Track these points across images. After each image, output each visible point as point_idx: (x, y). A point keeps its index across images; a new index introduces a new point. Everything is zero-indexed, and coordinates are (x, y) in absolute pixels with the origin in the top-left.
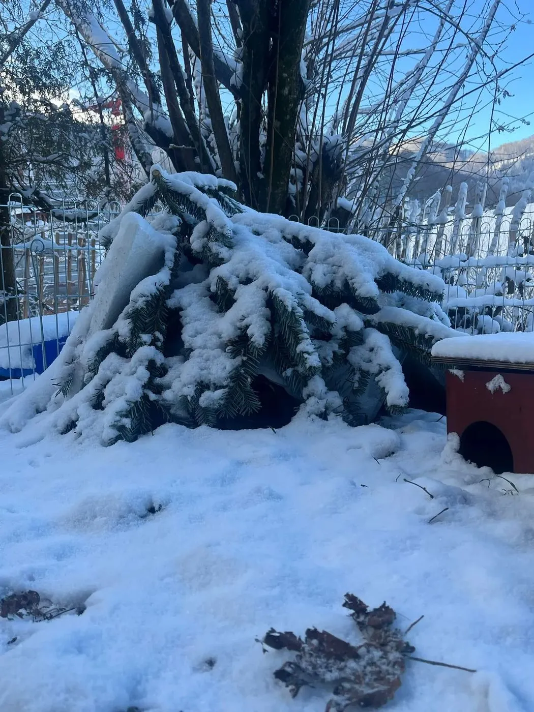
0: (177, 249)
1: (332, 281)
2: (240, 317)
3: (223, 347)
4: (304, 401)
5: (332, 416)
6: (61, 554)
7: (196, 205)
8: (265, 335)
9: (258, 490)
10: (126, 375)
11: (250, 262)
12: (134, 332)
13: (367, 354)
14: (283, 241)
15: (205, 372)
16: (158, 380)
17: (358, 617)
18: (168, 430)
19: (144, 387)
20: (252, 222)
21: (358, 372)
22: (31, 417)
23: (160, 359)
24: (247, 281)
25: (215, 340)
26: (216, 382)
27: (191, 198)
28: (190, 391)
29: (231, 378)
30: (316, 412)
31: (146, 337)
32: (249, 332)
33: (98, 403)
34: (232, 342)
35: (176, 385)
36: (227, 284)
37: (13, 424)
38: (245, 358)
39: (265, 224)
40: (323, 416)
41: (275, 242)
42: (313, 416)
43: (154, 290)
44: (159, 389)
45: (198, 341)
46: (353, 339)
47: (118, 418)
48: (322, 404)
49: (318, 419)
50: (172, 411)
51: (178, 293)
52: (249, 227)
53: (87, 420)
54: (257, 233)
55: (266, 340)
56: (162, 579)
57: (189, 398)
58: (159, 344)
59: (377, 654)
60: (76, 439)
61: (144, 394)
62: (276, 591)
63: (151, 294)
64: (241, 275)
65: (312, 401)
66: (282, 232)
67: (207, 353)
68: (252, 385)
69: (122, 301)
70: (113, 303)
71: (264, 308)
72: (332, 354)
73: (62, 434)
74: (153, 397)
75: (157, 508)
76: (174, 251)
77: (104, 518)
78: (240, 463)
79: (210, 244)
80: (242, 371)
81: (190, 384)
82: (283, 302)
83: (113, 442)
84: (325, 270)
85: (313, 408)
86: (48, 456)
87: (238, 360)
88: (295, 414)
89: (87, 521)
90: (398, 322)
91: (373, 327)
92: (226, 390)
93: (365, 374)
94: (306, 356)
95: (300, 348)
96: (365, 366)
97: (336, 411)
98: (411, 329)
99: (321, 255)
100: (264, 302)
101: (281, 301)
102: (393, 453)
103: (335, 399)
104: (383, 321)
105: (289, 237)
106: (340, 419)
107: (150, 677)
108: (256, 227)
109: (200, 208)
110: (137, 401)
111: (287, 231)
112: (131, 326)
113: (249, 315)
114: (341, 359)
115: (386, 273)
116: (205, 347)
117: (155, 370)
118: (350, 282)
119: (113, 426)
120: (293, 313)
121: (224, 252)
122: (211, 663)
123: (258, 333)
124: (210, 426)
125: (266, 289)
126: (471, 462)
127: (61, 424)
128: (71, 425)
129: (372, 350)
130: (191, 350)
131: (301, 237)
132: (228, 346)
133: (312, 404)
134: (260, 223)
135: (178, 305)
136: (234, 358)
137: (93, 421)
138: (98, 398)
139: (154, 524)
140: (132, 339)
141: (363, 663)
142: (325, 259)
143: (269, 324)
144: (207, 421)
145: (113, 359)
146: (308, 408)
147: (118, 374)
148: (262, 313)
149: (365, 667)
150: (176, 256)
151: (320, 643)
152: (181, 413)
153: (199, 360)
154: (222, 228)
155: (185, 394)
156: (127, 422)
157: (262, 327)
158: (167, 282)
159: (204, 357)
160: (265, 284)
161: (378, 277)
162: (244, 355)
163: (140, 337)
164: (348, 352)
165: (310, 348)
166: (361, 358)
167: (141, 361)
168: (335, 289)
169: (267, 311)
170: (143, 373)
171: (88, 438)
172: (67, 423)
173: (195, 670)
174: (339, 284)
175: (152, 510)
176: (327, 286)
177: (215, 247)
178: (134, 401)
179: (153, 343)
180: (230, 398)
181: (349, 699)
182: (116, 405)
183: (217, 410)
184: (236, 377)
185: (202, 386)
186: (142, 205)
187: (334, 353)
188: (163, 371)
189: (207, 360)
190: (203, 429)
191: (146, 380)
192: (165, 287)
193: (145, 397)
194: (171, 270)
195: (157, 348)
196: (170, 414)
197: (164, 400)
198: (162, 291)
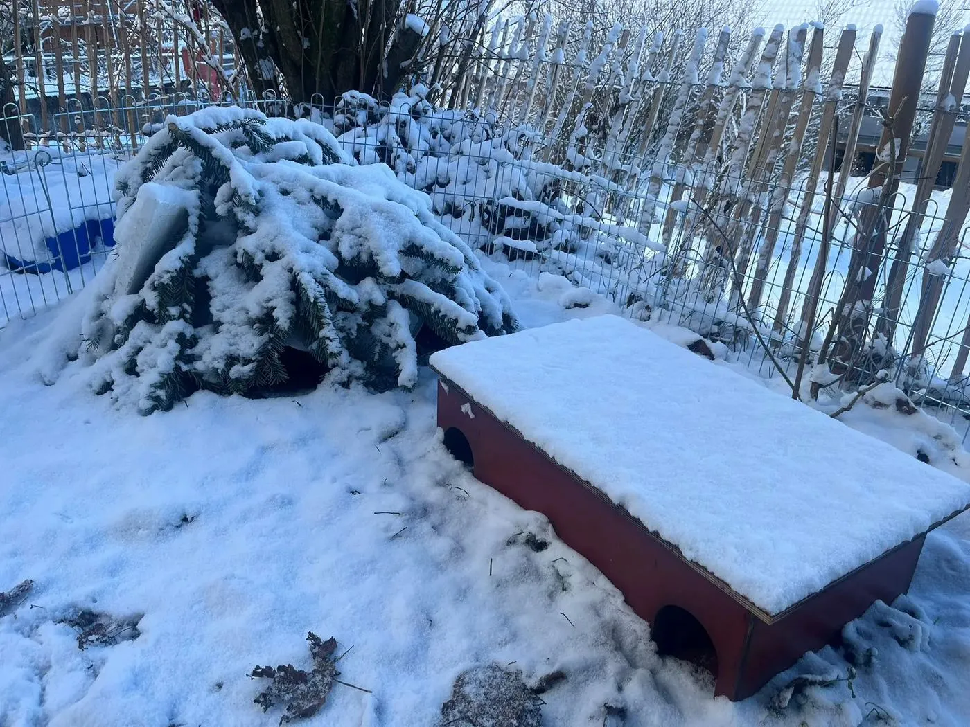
0: (201, 210)
1: (359, 253)
2: (266, 298)
3: (251, 322)
4: (329, 370)
5: (353, 384)
6: (114, 569)
7: (219, 161)
8: (290, 319)
9: (273, 499)
10: (157, 346)
11: (276, 237)
12: (162, 305)
13: (387, 329)
14: (312, 202)
15: (233, 347)
16: (189, 352)
17: (314, 648)
18: (201, 399)
19: (177, 359)
20: (280, 179)
21: (379, 344)
22: (63, 367)
23: (189, 331)
24: (273, 257)
25: (242, 317)
26: (245, 356)
27: (214, 153)
28: (220, 365)
29: (259, 353)
30: (339, 381)
31: (174, 311)
32: (275, 314)
33: (131, 369)
34: (259, 320)
35: (207, 358)
36: (253, 259)
37: (46, 376)
38: (272, 336)
39: (293, 182)
40: (346, 385)
41: (303, 204)
42: (337, 386)
43: (178, 265)
44: (191, 359)
45: (226, 317)
46: (376, 312)
47: (152, 390)
48: (346, 373)
49: (341, 389)
50: (205, 378)
51: (204, 262)
52: (276, 185)
53: (122, 386)
54: (285, 192)
55: (290, 324)
56: (191, 607)
57: (220, 371)
58: (188, 316)
59: (318, 678)
60: (114, 403)
61: (176, 364)
62: (268, 623)
63: (176, 270)
64: (266, 251)
65: (336, 371)
66: (311, 191)
67: (235, 329)
68: (278, 358)
69: (147, 269)
70: (137, 269)
71: (289, 293)
72: (356, 327)
73: (98, 394)
74: (185, 368)
75: (189, 519)
76: (198, 212)
77: (146, 532)
78: (264, 449)
79: (236, 209)
80: (270, 347)
81: (220, 358)
82: (306, 291)
83: (148, 412)
84: (352, 243)
85: (337, 378)
86: (87, 422)
87: (266, 337)
88: (320, 382)
89: (132, 531)
90: (418, 297)
91: (396, 298)
92: (255, 364)
93: (385, 347)
94: (328, 342)
95: (323, 333)
96: (385, 339)
97: (358, 378)
98: (429, 305)
99: (348, 226)
100: (289, 284)
101: (304, 289)
102: (397, 433)
103: (358, 368)
104: (405, 293)
105: (318, 197)
106: (361, 387)
107: (182, 699)
108: (284, 185)
109: (224, 166)
110: (169, 373)
111: (316, 191)
112: (158, 299)
113: (274, 298)
114: (364, 330)
115: (411, 244)
116: (233, 323)
117: (185, 342)
118: (375, 258)
119: (149, 397)
120: (315, 303)
121: (249, 220)
122: (220, 686)
123: (283, 317)
124: (241, 395)
125: (291, 270)
126: (451, 453)
127: (97, 385)
128: (107, 387)
129: (392, 324)
130: (221, 324)
131: (330, 199)
132: (255, 323)
133: (336, 374)
134: (288, 181)
135: (204, 274)
136: (262, 335)
137: (129, 389)
138: (131, 364)
139: (188, 535)
140: (160, 312)
141: (309, 685)
142: (352, 229)
143: (293, 307)
144: (237, 390)
145: (141, 328)
146: (332, 378)
147: (148, 344)
148: (287, 297)
149: (310, 688)
150: (200, 217)
151: (286, 673)
152: (213, 380)
153: (228, 336)
154: (247, 196)
155: (216, 367)
156: (161, 393)
157: (287, 312)
158: (192, 252)
159: (232, 333)
160: (290, 266)
161: (403, 249)
162: (271, 333)
163: (167, 310)
164: (371, 325)
165: (332, 335)
166: (382, 332)
167: (171, 334)
168: (361, 261)
169: (292, 294)
170: (174, 347)
171: (125, 405)
172: (102, 384)
173: (210, 691)
174: (364, 257)
175: (185, 520)
176: (353, 258)
177: (240, 214)
178: (167, 373)
179: (181, 316)
180: (259, 370)
181: (294, 714)
182: (150, 377)
183: (247, 380)
184: (264, 352)
185: (232, 360)
186: (160, 151)
187: (358, 325)
188: (194, 341)
189: (236, 336)
190: (235, 398)
191: (177, 353)
192: (190, 257)
193: (177, 368)
194: (195, 236)
195: (186, 320)
196: (203, 380)
197: (195, 369)
198: (187, 262)
